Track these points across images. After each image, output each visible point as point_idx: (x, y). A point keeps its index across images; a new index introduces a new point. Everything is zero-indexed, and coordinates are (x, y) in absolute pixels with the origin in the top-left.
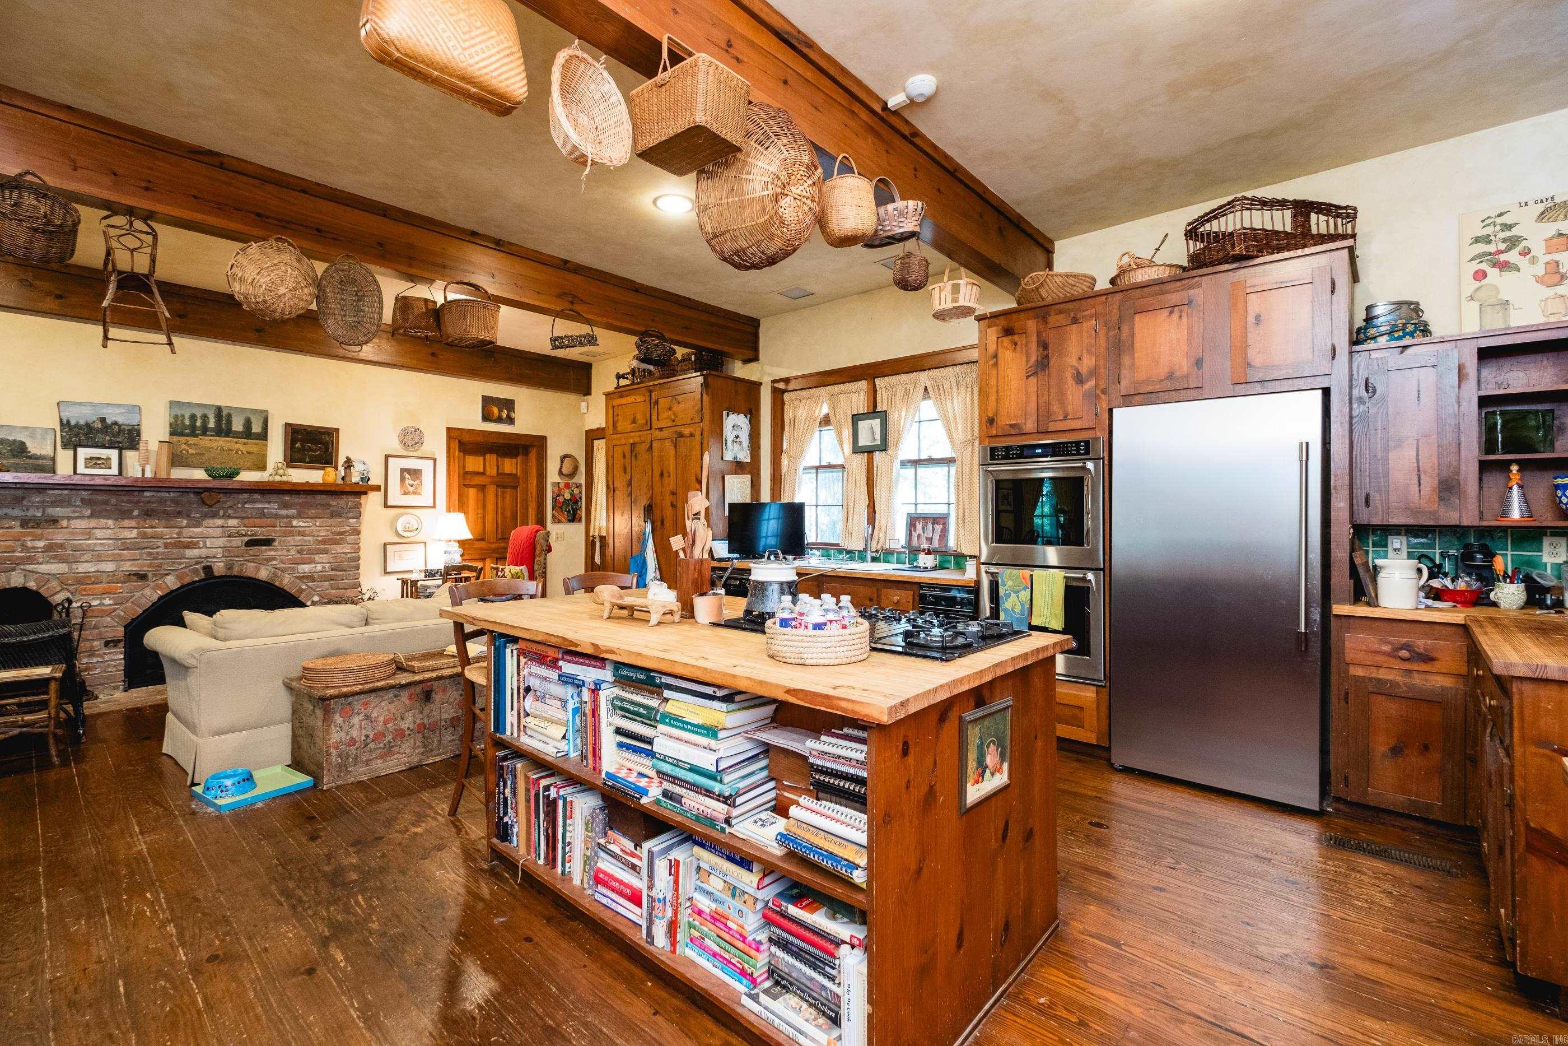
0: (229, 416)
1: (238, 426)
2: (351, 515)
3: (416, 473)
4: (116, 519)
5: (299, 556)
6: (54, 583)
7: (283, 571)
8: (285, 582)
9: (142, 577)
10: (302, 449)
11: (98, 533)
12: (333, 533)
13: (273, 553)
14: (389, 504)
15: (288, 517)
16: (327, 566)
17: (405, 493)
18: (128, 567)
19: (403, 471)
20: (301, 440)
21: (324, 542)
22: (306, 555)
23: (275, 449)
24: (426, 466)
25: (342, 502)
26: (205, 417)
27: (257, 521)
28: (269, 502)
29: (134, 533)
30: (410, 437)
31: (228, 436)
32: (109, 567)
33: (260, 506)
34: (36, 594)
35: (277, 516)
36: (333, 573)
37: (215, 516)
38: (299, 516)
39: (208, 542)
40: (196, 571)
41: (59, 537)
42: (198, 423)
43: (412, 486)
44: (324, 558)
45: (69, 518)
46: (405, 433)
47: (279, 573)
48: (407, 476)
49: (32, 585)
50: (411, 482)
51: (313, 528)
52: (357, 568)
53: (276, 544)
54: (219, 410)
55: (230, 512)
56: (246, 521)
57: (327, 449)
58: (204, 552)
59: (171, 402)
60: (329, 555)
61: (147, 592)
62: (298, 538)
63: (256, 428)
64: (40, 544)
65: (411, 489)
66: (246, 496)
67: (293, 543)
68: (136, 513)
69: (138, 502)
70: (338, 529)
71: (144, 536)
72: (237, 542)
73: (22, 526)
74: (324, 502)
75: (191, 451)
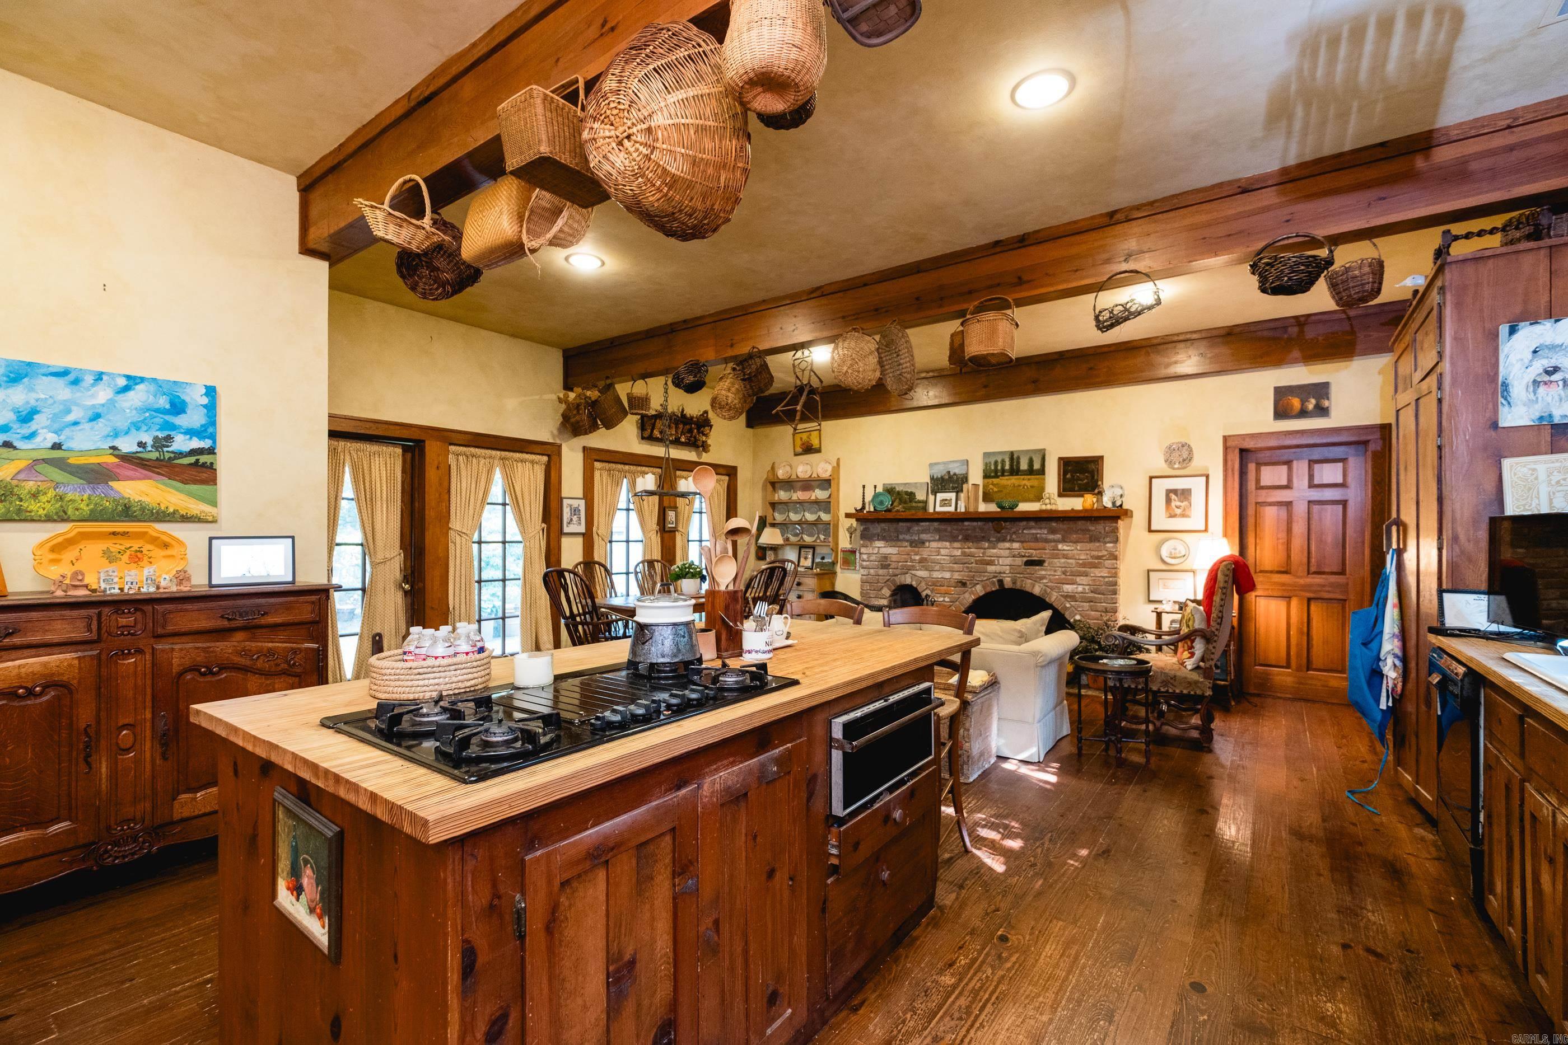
0: (1018, 458)
1: (1024, 466)
2: (1108, 539)
3: (1185, 494)
4: (950, 542)
5: (1063, 576)
6: (923, 584)
7: (1052, 589)
8: (1053, 599)
9: (964, 584)
10: (1073, 479)
11: (943, 552)
12: (1092, 557)
13: (1043, 573)
14: (1153, 528)
15: (1054, 541)
16: (1087, 588)
17: (1171, 516)
18: (957, 576)
19: (1169, 492)
20: (1070, 471)
21: (1084, 565)
22: (1070, 576)
23: (1052, 481)
24: (1196, 485)
25: (1100, 527)
26: (1003, 461)
27: (1032, 544)
28: (1041, 528)
29: (958, 553)
30: (1176, 454)
31: (1017, 474)
32: (947, 575)
33: (1034, 531)
34: (916, 589)
35: (1047, 541)
36: (1092, 595)
37: (1004, 540)
38: (1063, 541)
39: (1001, 560)
40: (993, 583)
41: (925, 553)
42: (999, 468)
43: (1178, 507)
44: (1083, 580)
45: (929, 541)
46: (1170, 450)
47: (1049, 590)
48: (1173, 497)
49: (914, 584)
50: (1178, 503)
51: (1075, 552)
52: (1115, 592)
53: (1046, 564)
54: (1012, 453)
55: (1014, 536)
56: (1025, 544)
57: (1093, 477)
58: (997, 568)
59: (985, 454)
60: (1089, 578)
61: (967, 595)
62: (1063, 560)
63: (1037, 466)
64: (917, 558)
65: (1178, 511)
66: (1024, 523)
67: (1058, 565)
68: (960, 537)
69: (961, 530)
70: (1095, 553)
71: (964, 554)
72: (1019, 561)
73: (911, 546)
74: (1083, 528)
75: (995, 489)
